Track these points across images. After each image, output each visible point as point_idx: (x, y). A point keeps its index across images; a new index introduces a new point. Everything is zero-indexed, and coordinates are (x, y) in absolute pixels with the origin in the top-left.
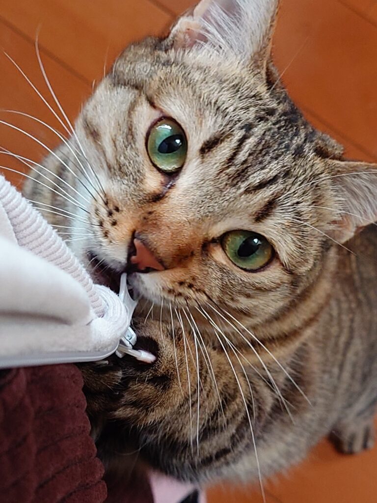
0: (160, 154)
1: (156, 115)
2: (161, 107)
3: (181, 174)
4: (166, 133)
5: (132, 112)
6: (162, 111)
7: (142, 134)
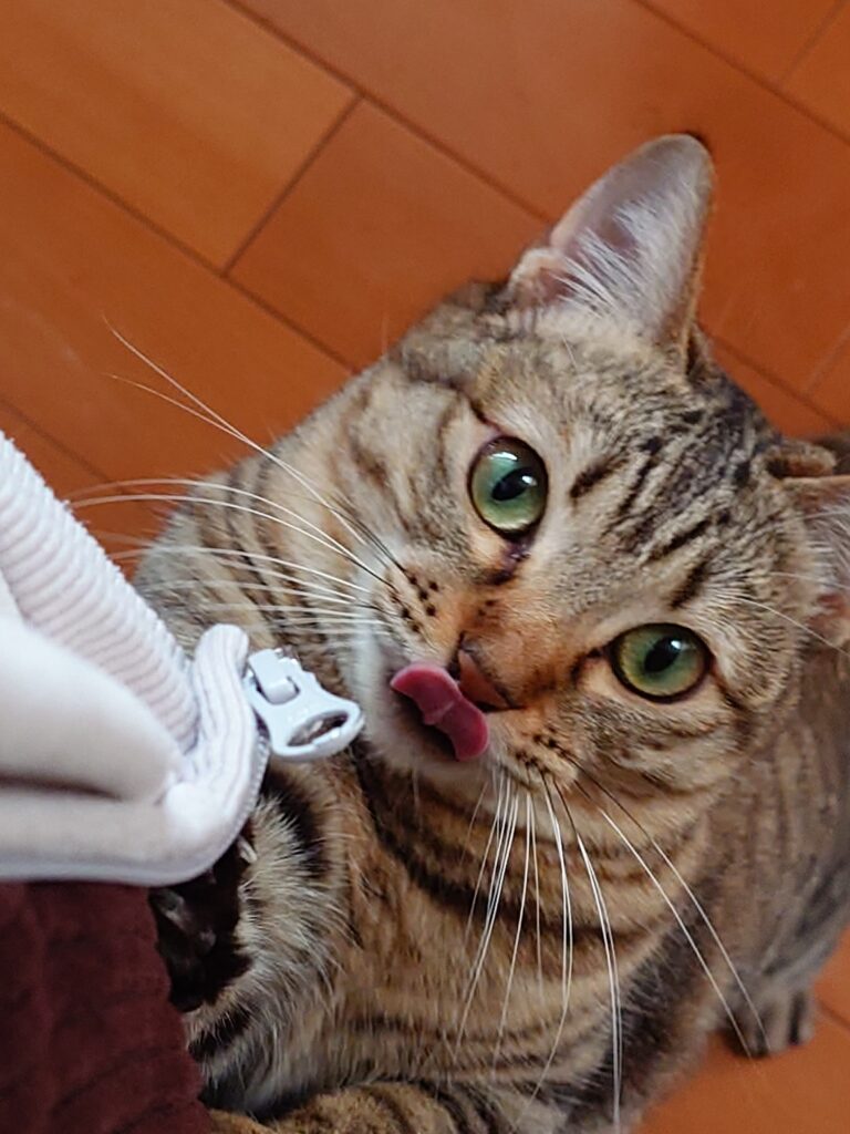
0: (497, 502)
1: (487, 434)
2: (496, 421)
3: (538, 537)
4: (506, 466)
5: (444, 429)
6: (497, 427)
7: (462, 468)
